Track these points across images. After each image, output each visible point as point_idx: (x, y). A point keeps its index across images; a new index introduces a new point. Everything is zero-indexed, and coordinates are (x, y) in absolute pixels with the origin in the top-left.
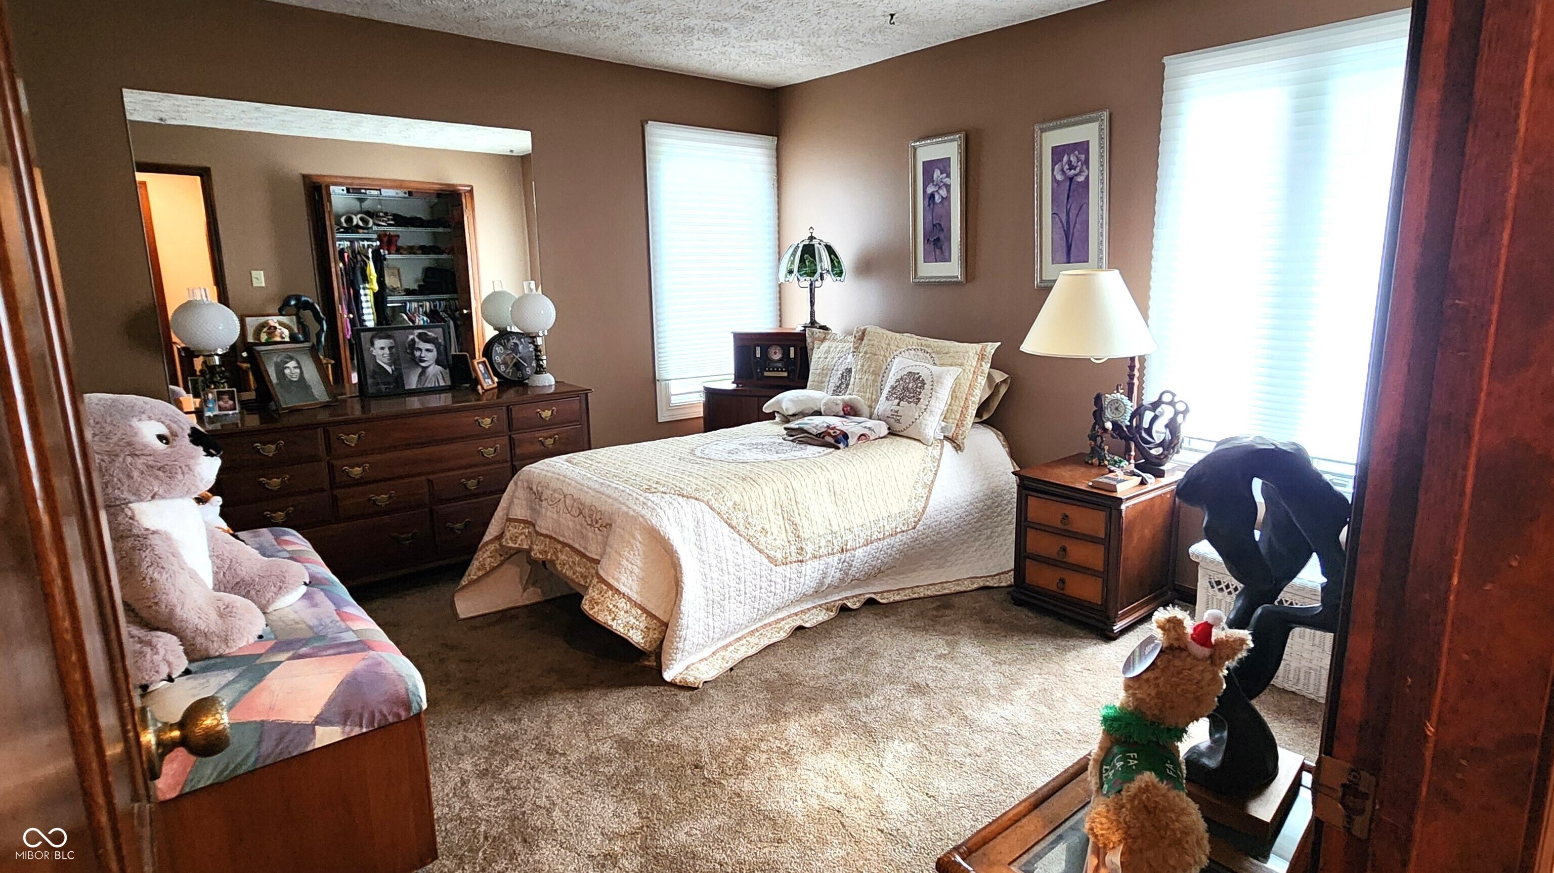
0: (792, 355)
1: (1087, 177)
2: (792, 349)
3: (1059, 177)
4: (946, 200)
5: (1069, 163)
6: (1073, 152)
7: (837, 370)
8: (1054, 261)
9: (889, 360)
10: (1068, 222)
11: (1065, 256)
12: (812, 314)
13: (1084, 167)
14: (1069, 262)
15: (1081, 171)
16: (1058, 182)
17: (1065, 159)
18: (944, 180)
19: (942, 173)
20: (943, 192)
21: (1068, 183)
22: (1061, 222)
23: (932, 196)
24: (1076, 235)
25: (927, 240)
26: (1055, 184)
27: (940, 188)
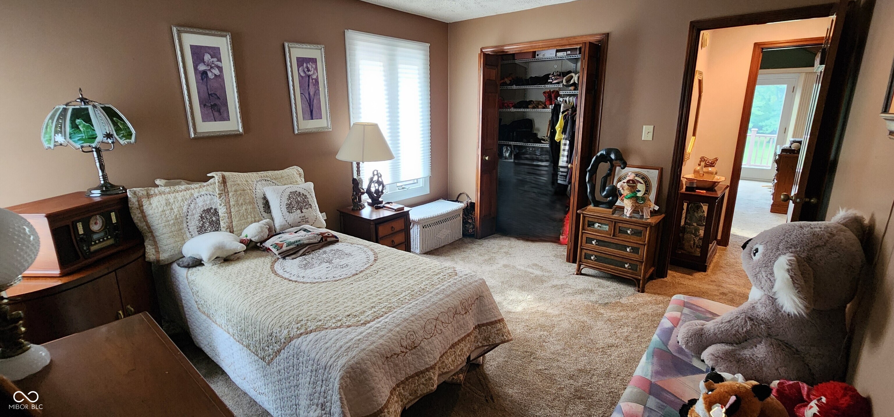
0: (114, 220)
1: (317, 76)
2: (113, 214)
3: (302, 74)
4: (220, 77)
5: (307, 68)
6: (309, 62)
7: (193, 215)
8: (304, 118)
9: (254, 191)
10: (310, 99)
11: (310, 116)
12: (105, 177)
13: (315, 71)
14: (312, 119)
15: (314, 73)
16: (302, 77)
17: (305, 65)
18: (216, 63)
19: (212, 57)
20: (216, 72)
21: (308, 78)
22: (306, 98)
23: (204, 74)
24: (315, 105)
25: (203, 104)
26: (301, 78)
27: (212, 67)
